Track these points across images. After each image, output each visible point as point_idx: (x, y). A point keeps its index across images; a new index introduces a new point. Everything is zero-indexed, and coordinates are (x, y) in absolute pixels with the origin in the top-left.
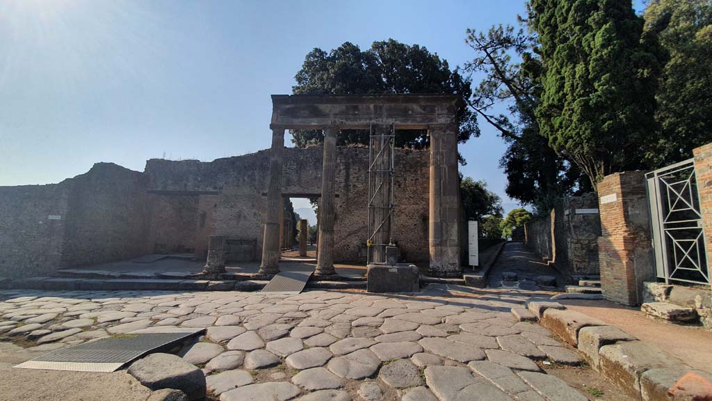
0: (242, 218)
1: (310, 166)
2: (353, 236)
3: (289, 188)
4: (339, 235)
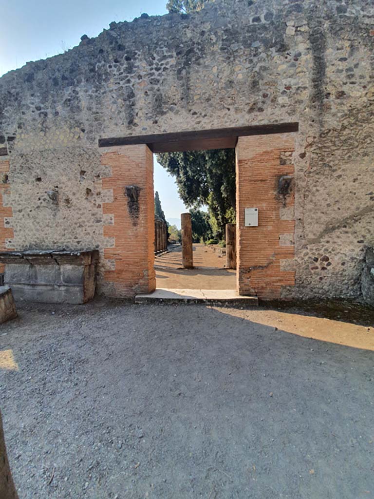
0: (62, 204)
1: (213, 53)
2: (337, 232)
3: (161, 119)
4: (299, 231)
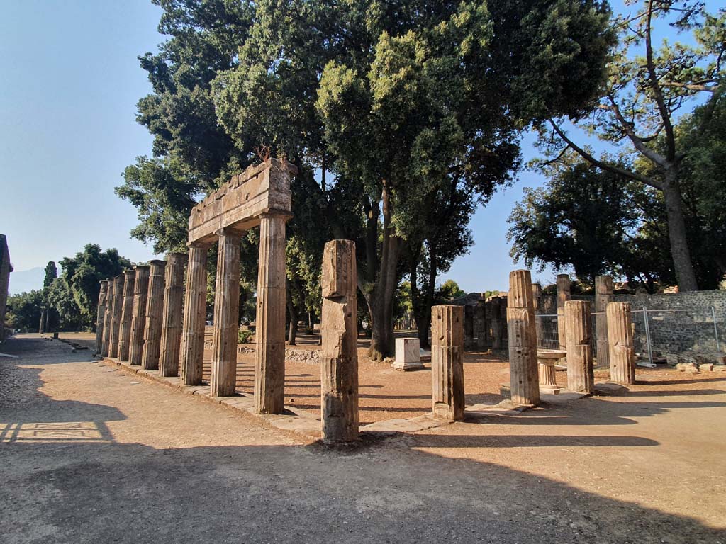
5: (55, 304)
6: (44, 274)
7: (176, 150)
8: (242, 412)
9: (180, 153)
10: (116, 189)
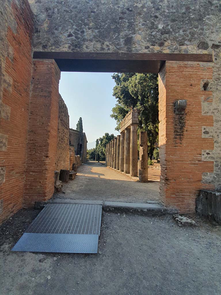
5: (99, 152)
6: (96, 143)
7: (122, 103)
8: (128, 176)
9: (124, 103)
10: (110, 115)
